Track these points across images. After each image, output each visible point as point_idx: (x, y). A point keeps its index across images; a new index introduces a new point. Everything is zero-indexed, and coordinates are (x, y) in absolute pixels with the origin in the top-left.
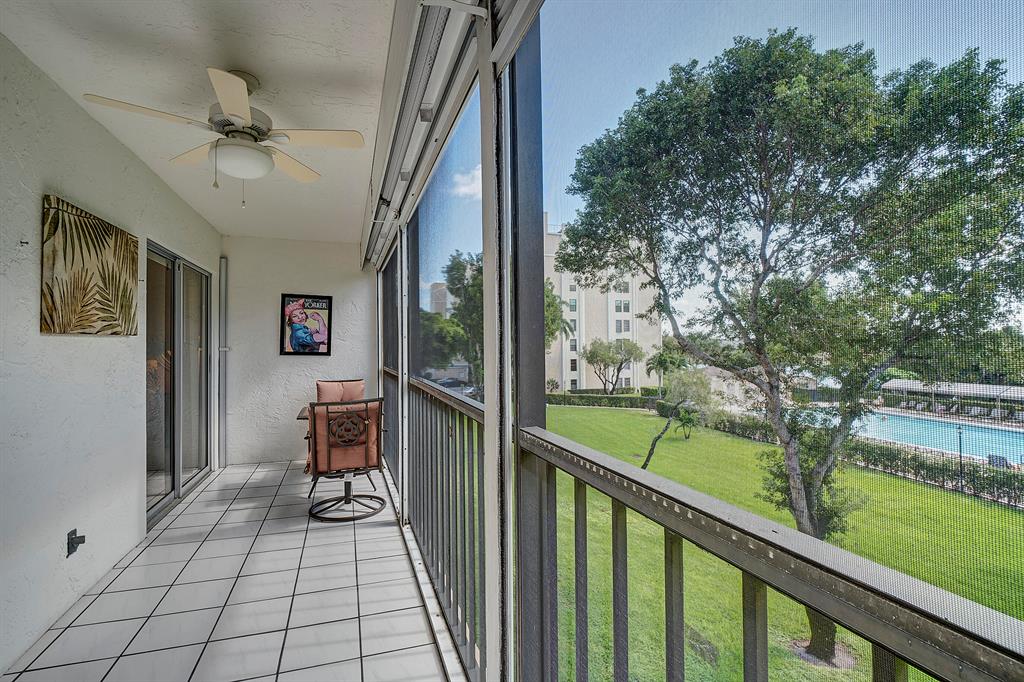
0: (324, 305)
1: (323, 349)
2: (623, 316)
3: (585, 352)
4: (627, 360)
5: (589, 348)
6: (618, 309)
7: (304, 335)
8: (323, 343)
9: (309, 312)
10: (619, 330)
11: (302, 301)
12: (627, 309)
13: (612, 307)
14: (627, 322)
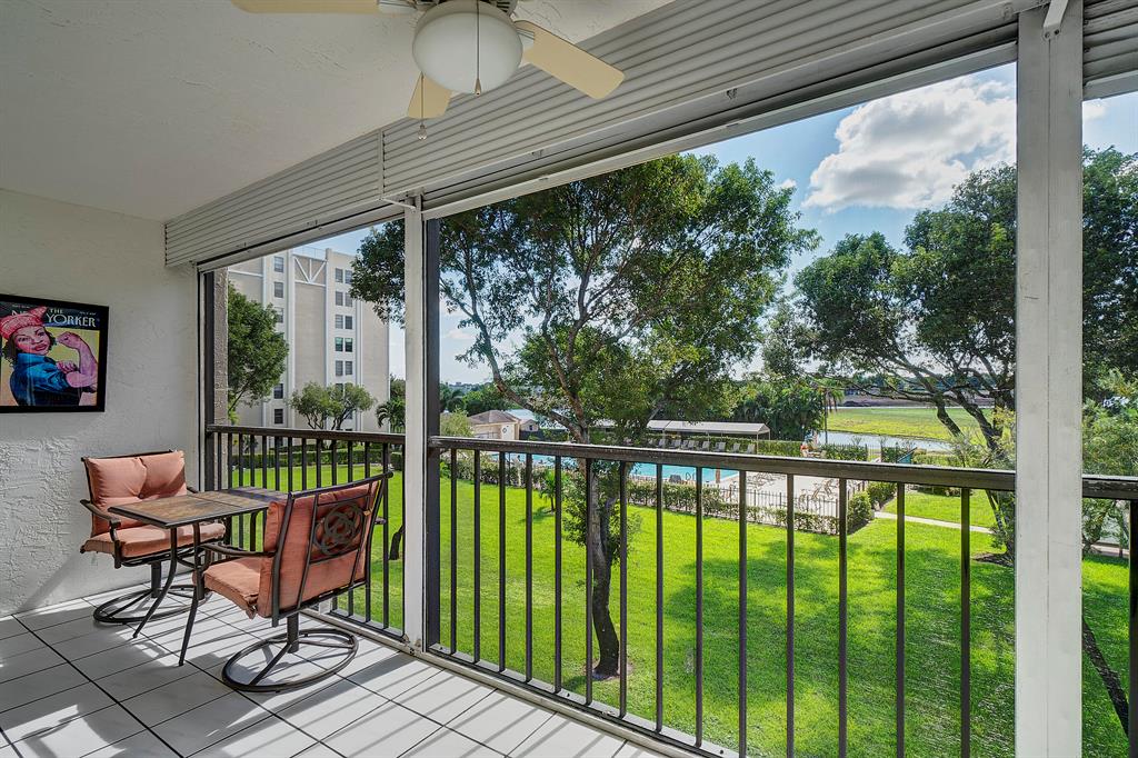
0: (92, 321)
1: (88, 399)
2: (345, 356)
3: (295, 400)
4: (350, 409)
5: (301, 395)
6: (339, 348)
7: (45, 375)
8: (88, 389)
9: (56, 332)
10: (339, 373)
11: (40, 311)
12: (349, 348)
13: (331, 346)
14: (350, 364)
